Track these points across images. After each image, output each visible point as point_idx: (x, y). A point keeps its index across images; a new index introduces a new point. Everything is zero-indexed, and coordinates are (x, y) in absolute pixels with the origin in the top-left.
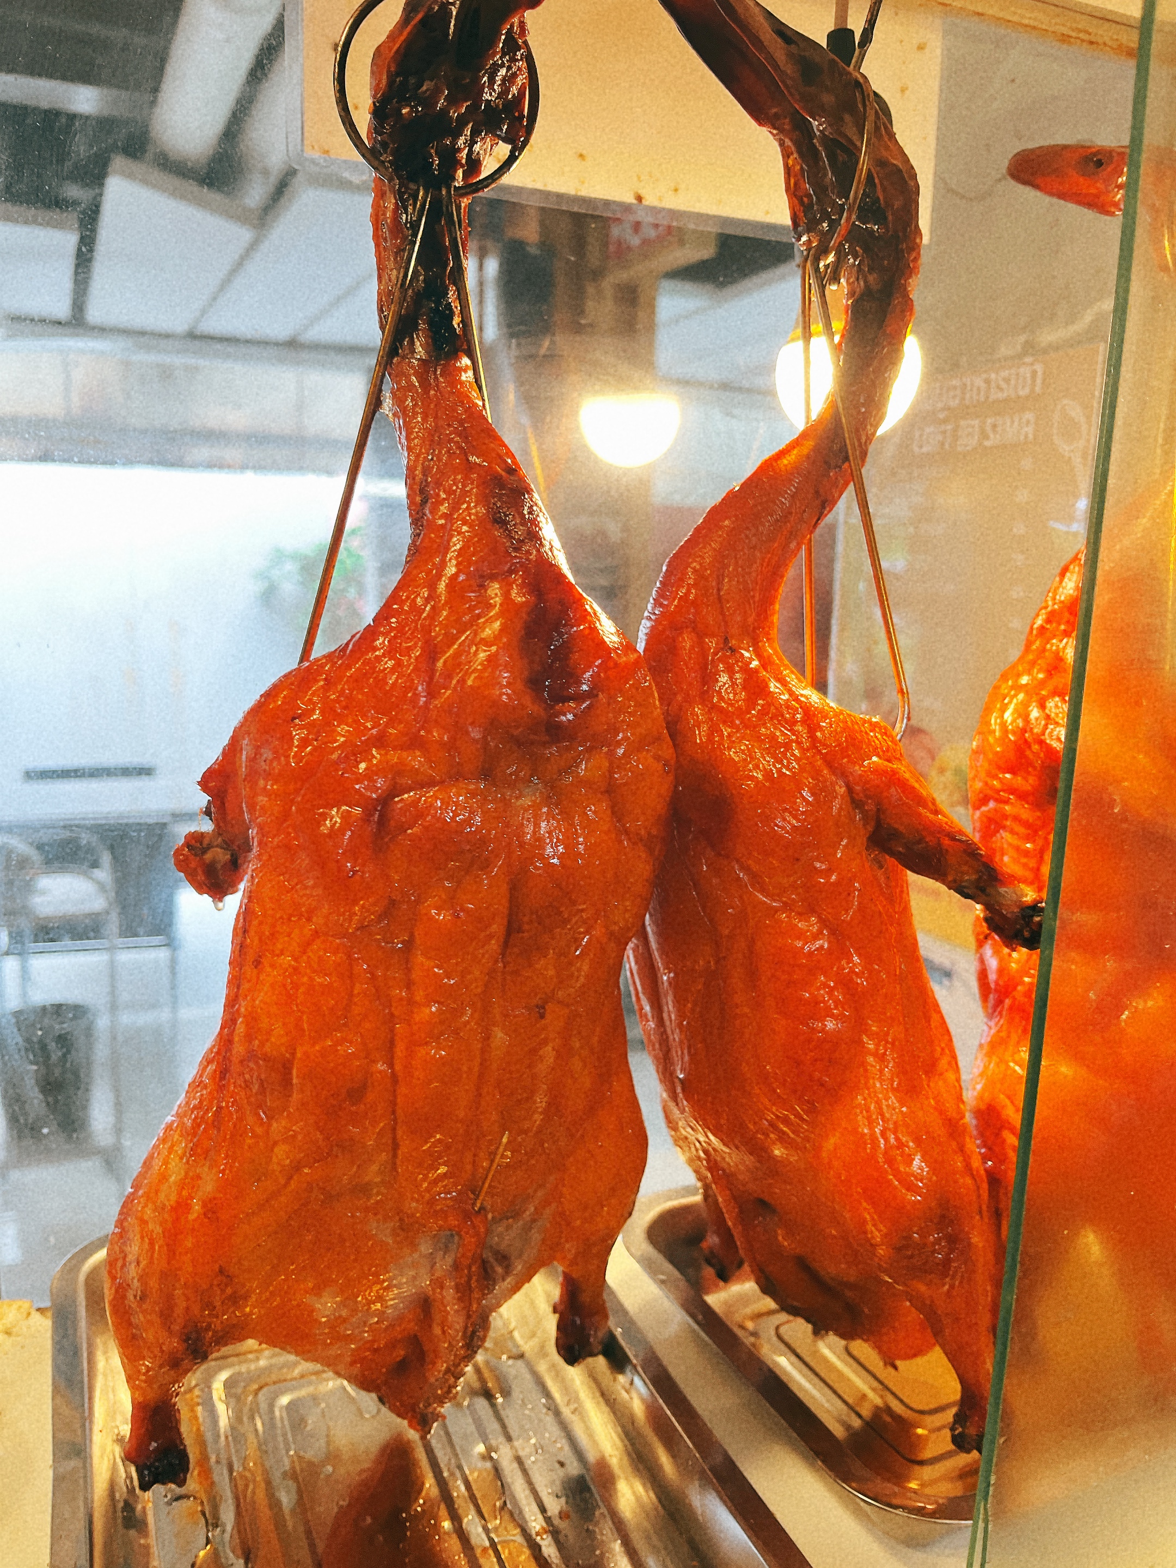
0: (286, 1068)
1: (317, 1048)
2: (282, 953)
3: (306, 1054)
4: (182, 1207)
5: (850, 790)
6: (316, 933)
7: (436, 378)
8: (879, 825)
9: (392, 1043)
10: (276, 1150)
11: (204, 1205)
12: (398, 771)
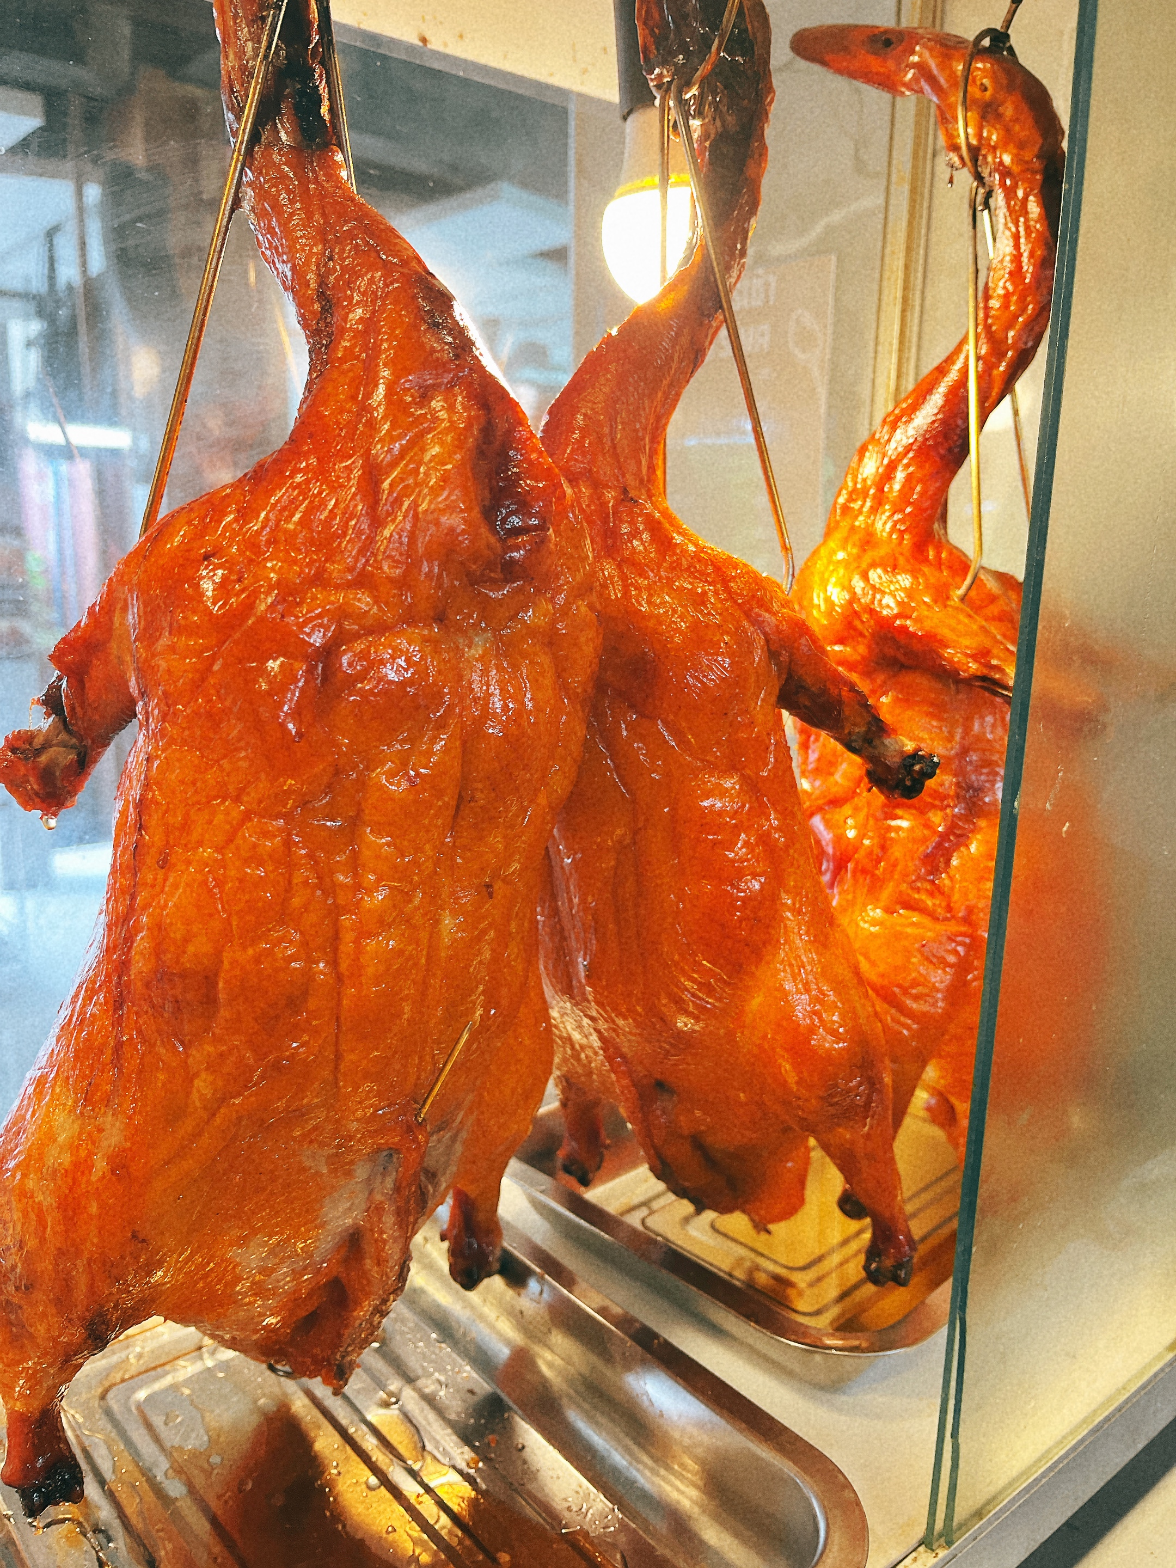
0: (209, 979)
1: (250, 951)
2: (200, 843)
3: (234, 963)
4: (81, 1166)
5: (767, 641)
6: (247, 816)
7: (314, 171)
8: (790, 676)
9: (336, 938)
10: (196, 1082)
11: (110, 1159)
12: (342, 614)
